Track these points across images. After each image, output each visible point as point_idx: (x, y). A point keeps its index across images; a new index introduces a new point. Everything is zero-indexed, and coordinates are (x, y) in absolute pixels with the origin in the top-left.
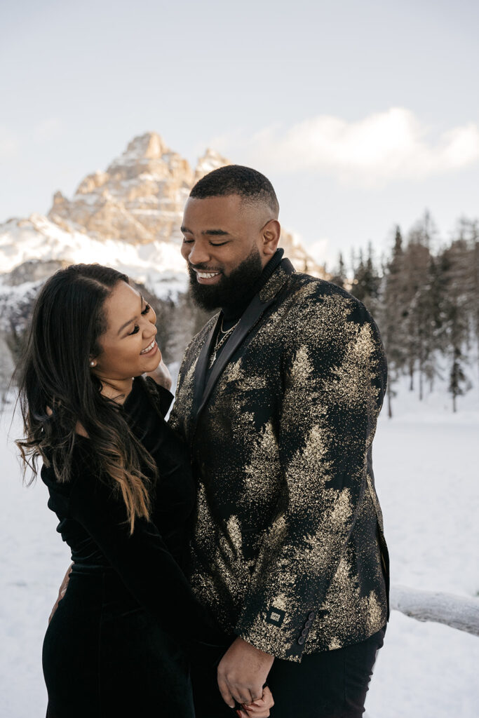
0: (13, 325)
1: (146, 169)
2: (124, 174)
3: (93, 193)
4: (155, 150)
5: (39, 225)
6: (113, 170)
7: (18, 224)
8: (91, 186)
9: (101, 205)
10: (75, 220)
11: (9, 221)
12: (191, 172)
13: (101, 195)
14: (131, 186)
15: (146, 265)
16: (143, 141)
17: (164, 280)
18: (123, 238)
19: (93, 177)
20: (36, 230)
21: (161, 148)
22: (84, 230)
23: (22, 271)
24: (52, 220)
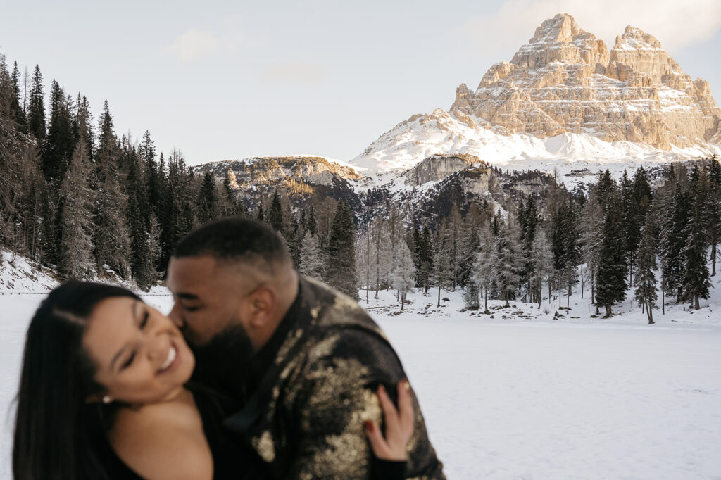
0: (416, 224)
1: (556, 56)
2: (532, 63)
3: (499, 84)
4: (566, 34)
5: (443, 121)
6: (520, 59)
7: (421, 121)
8: (497, 78)
9: (507, 96)
10: (479, 115)
11: (413, 119)
12: (609, 55)
13: (508, 86)
14: (540, 74)
15: (555, 157)
16: (555, 24)
17: (576, 173)
18: (529, 131)
19: (498, 67)
20: (440, 126)
21: (573, 30)
22: (488, 124)
23: (425, 167)
24: (456, 116)
